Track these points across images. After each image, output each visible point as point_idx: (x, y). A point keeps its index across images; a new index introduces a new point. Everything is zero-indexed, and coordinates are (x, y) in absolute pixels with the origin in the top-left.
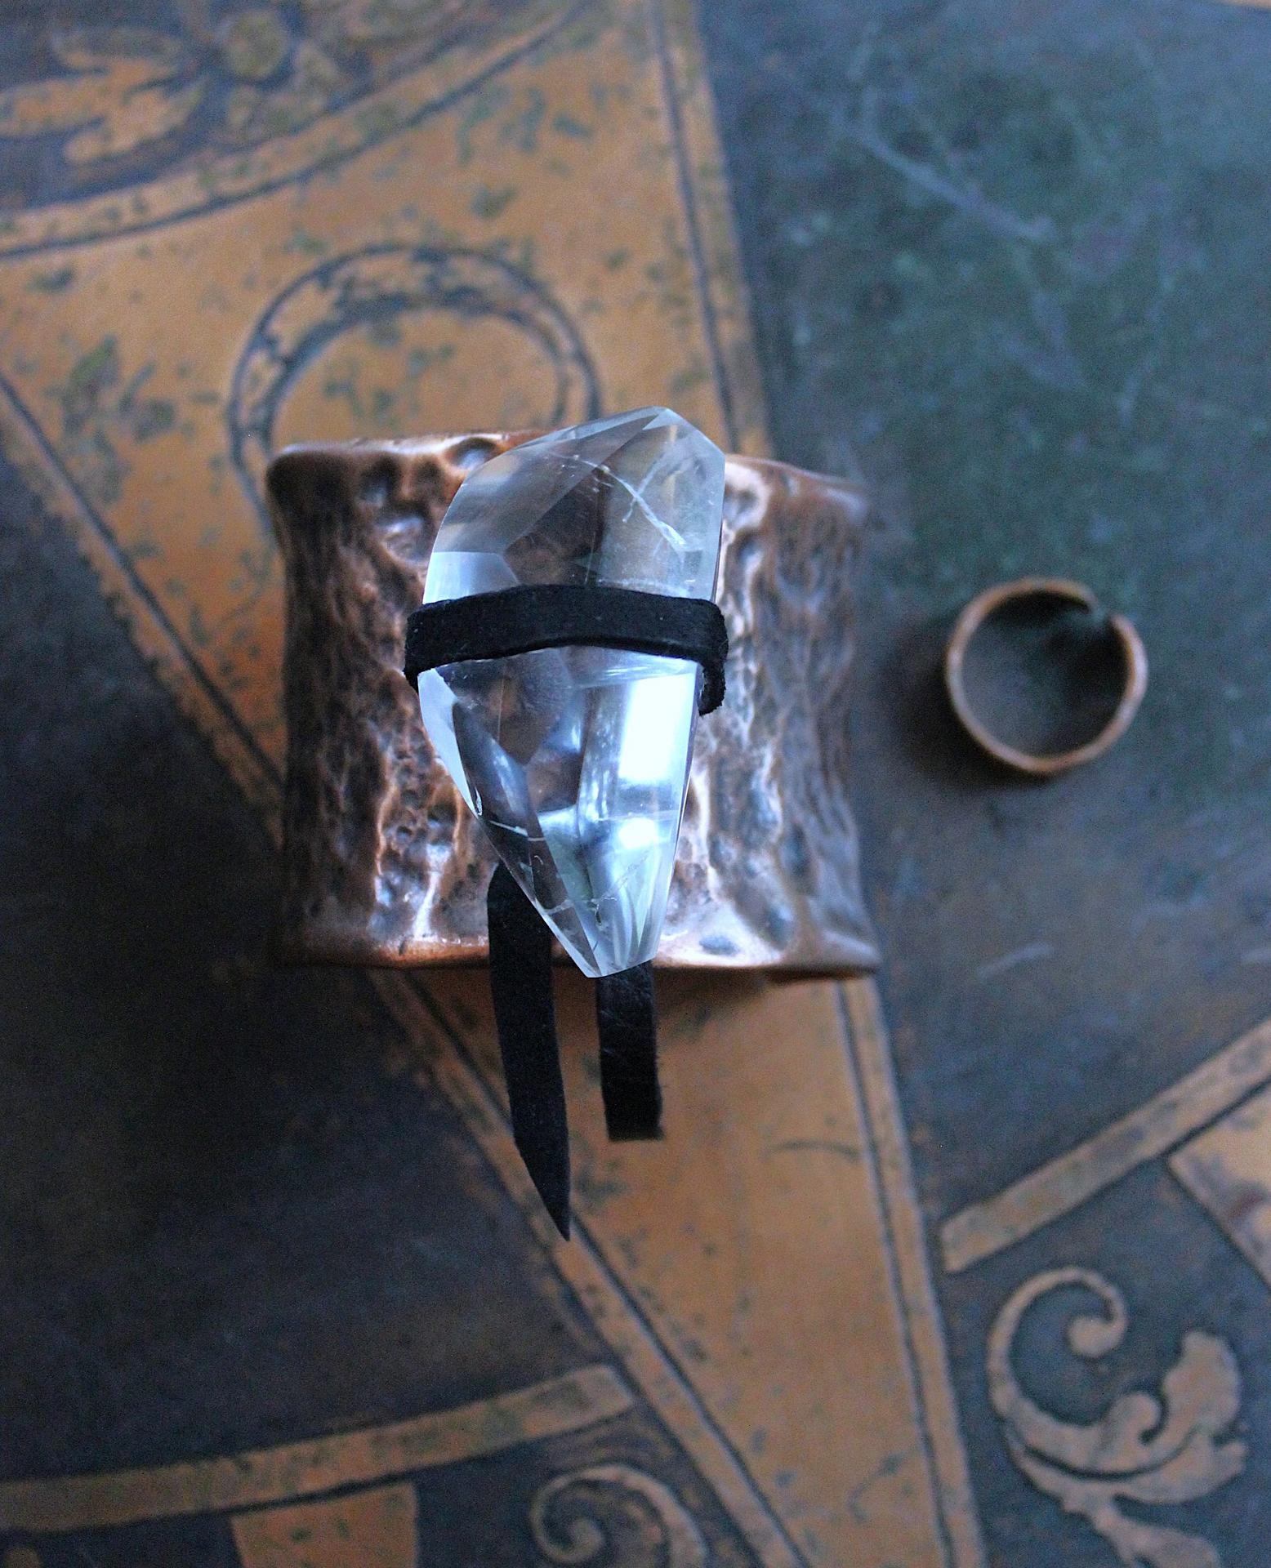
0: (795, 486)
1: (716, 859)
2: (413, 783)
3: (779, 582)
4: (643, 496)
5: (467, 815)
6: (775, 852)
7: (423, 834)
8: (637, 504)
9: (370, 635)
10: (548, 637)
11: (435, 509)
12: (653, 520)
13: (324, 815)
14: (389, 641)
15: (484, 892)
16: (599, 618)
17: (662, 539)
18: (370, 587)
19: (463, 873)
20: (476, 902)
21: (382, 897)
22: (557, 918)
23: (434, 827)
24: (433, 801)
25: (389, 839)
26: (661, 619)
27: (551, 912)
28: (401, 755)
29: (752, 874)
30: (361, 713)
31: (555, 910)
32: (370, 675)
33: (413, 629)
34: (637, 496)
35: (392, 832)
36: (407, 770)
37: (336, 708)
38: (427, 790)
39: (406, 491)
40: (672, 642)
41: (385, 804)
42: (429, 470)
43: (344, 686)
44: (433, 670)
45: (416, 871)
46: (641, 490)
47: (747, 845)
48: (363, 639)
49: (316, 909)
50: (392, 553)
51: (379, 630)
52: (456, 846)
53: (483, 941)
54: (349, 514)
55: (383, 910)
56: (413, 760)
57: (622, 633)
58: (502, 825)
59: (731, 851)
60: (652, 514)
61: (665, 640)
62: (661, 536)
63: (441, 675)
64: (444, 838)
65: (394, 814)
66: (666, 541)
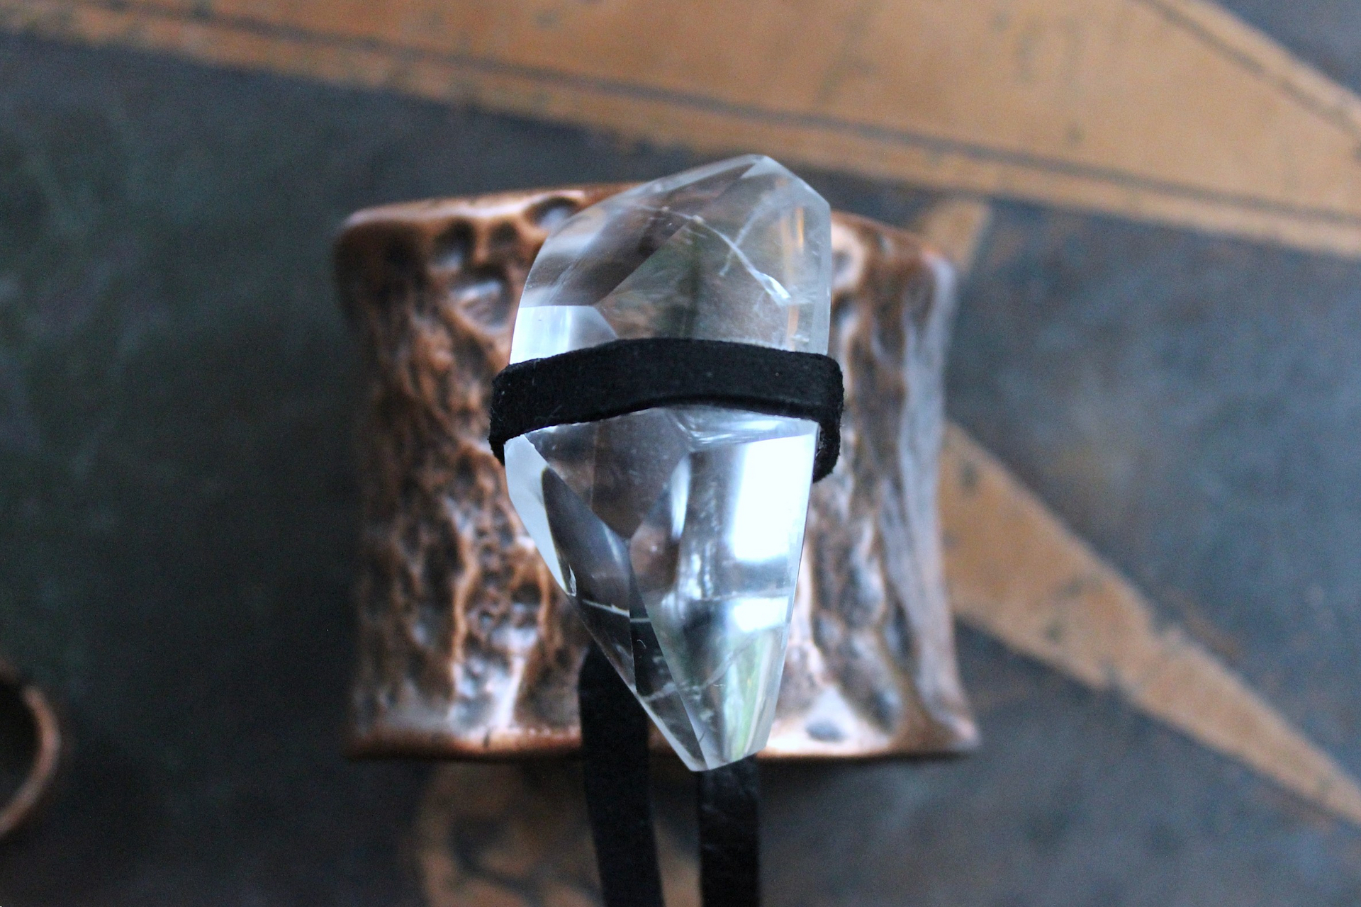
0: (889, 245)
1: (818, 639)
2: (494, 563)
3: (876, 348)
4: (741, 247)
5: (554, 594)
6: (879, 630)
7: (504, 618)
8: (735, 257)
9: (446, 407)
10: (654, 395)
11: (515, 273)
12: (755, 273)
13: (399, 597)
14: (466, 414)
15: (573, 678)
16: (709, 374)
17: (763, 293)
18: (443, 357)
19: (551, 658)
20: (566, 690)
21: (463, 686)
22: (655, 706)
23: (519, 609)
24: (516, 581)
25: (469, 625)
26: (777, 374)
27: (648, 699)
28: (481, 533)
29: (853, 654)
30: (439, 489)
31: (654, 697)
32: (447, 449)
33: (500, 391)
34: (734, 247)
35: (474, 615)
36: (488, 550)
37: (410, 486)
38: (509, 571)
39: (482, 253)
40: (789, 400)
41: (463, 584)
42: (505, 232)
43: (419, 462)
44: (523, 437)
45: (499, 658)
46: (739, 241)
47: (850, 624)
48: (439, 413)
49: (394, 697)
50: (468, 321)
51: (455, 401)
52: (542, 630)
53: (574, 732)
54: (422, 281)
55: (466, 701)
56: (493, 539)
57: (735, 391)
58: (596, 605)
59: (834, 631)
60: (750, 265)
61: (781, 398)
62: (762, 289)
63: (531, 442)
64: (528, 622)
65: (475, 598)
66: (767, 295)
